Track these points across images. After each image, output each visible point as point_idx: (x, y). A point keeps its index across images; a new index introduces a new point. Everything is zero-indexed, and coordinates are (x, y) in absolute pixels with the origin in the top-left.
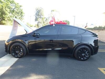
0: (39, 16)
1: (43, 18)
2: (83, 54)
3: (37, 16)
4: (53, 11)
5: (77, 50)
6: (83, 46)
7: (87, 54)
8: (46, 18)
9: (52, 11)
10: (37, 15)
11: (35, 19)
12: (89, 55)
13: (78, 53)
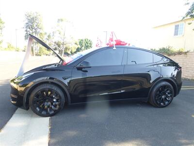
0: (34, 30)
1: (41, 33)
2: (163, 97)
3: (28, 30)
4: (62, 20)
5: (155, 90)
6: (164, 83)
7: (169, 95)
8: (48, 34)
9: (59, 20)
10: (29, 28)
11: (25, 36)
12: (171, 96)
13: (156, 95)
